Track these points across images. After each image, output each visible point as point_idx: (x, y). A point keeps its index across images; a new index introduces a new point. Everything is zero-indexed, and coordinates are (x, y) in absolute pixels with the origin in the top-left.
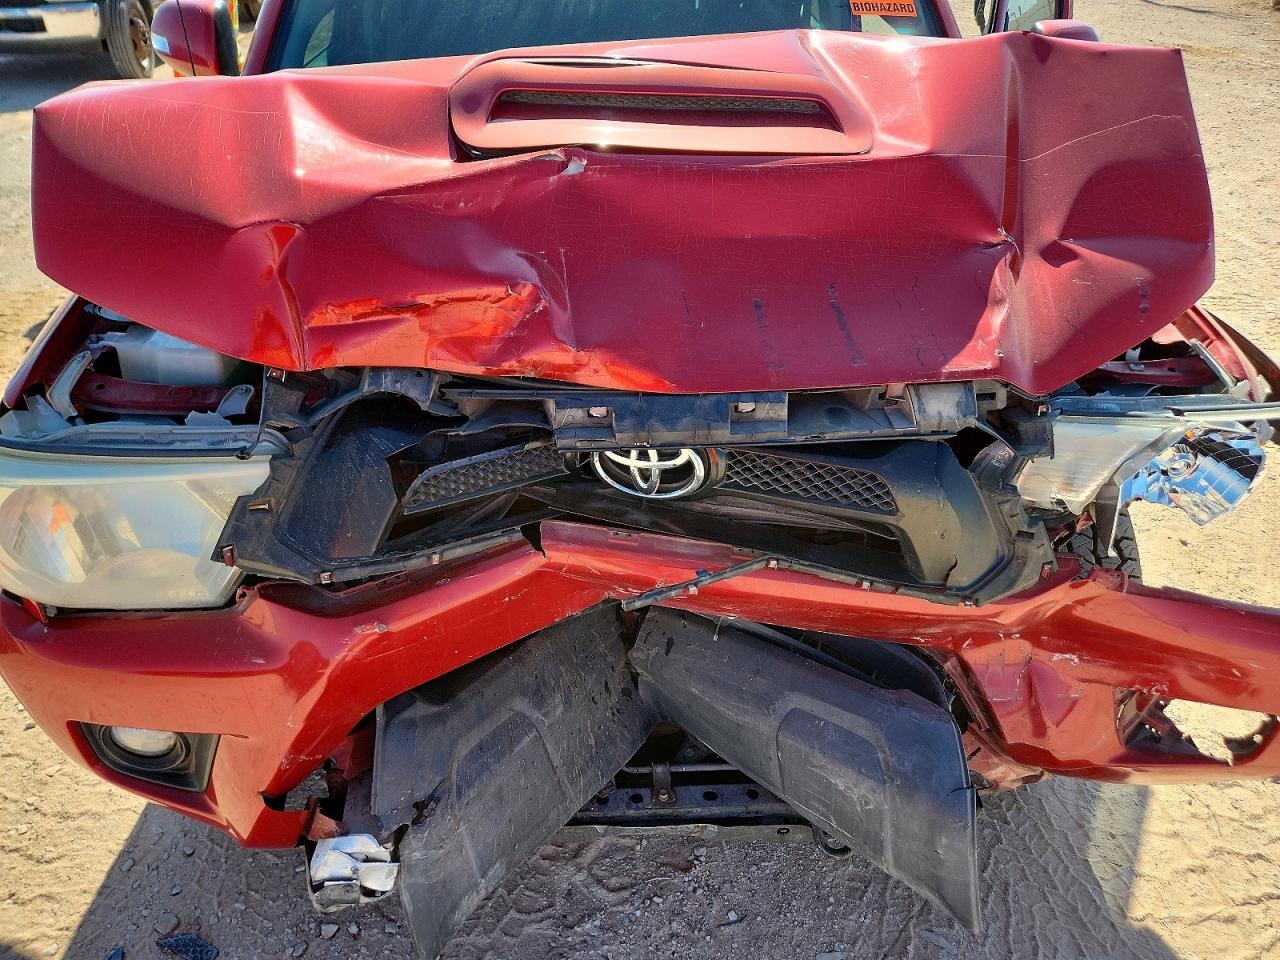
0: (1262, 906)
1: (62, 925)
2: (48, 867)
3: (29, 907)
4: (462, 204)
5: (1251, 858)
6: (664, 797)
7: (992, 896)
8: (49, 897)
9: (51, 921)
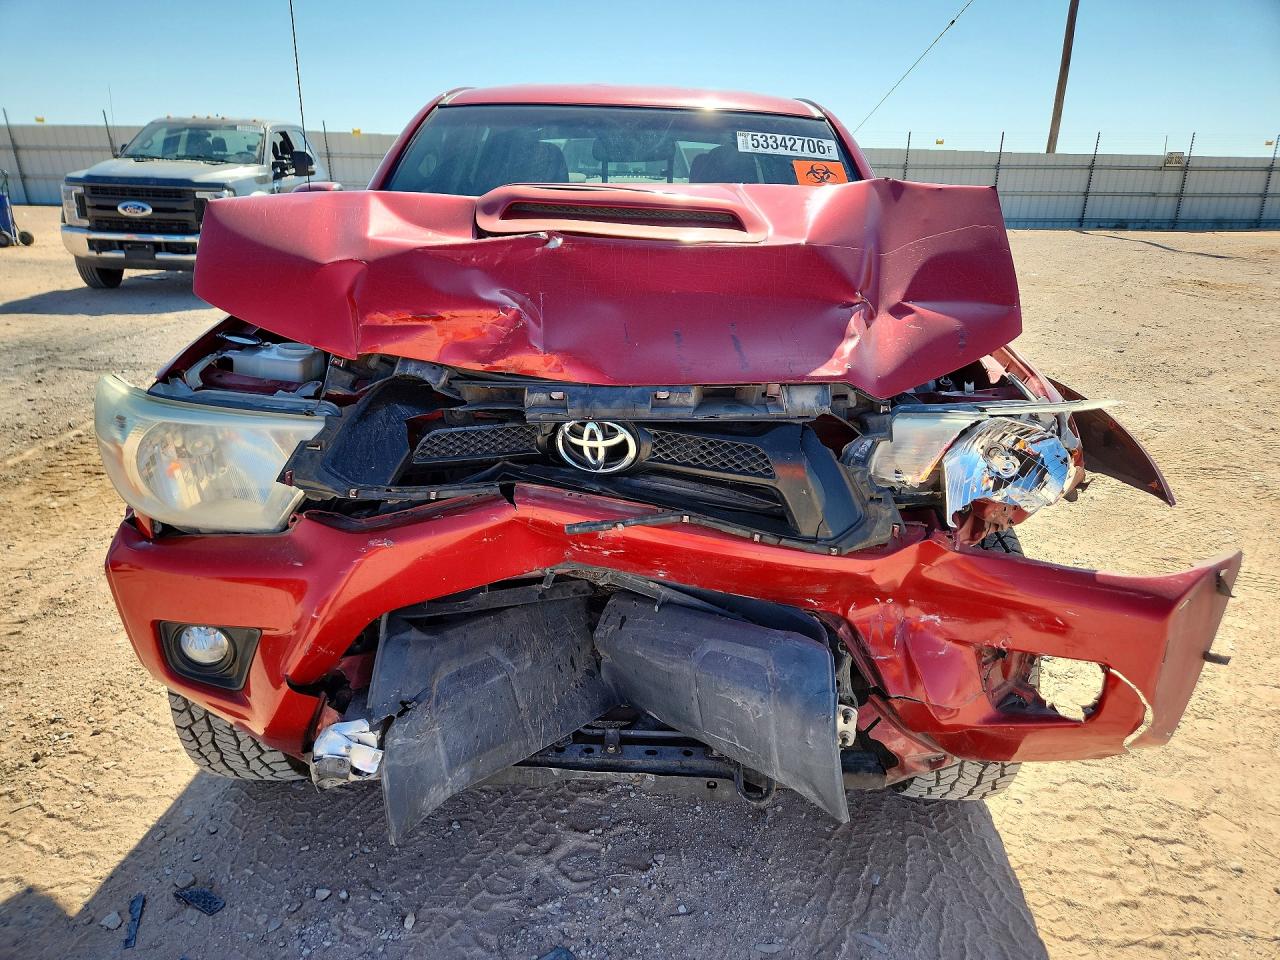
0: (1191, 938)
1: (97, 874)
2: (93, 833)
3: (73, 860)
4: (474, 259)
5: (1184, 900)
6: (611, 749)
7: (928, 912)
8: (90, 855)
9: (89, 871)
